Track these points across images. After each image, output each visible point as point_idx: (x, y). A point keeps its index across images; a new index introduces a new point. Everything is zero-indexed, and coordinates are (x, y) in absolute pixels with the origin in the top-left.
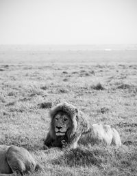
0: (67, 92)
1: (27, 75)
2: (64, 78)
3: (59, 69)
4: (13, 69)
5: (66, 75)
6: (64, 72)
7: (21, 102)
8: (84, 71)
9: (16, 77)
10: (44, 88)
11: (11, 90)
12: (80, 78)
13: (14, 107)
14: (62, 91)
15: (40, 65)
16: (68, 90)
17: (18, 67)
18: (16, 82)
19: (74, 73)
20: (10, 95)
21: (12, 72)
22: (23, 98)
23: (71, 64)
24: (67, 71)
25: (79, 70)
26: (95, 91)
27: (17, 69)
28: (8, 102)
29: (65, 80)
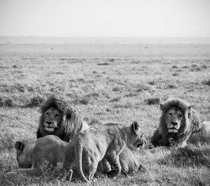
0: (176, 87)
1: (134, 69)
2: (174, 73)
3: (168, 64)
4: (119, 64)
5: (176, 69)
6: (174, 67)
7: (126, 98)
8: (195, 66)
9: (122, 71)
10: (152, 83)
11: (116, 85)
12: (191, 72)
13: (118, 103)
14: (171, 87)
15: (148, 59)
16: (177, 85)
17: (125, 61)
18: (122, 76)
19: (185, 67)
20: (115, 90)
21: (118, 66)
22: (128, 93)
23: (182, 58)
24: (178, 65)
25: (190, 65)
26: (207, 86)
27: (124, 63)
28: (113, 98)
29: (174, 75)
